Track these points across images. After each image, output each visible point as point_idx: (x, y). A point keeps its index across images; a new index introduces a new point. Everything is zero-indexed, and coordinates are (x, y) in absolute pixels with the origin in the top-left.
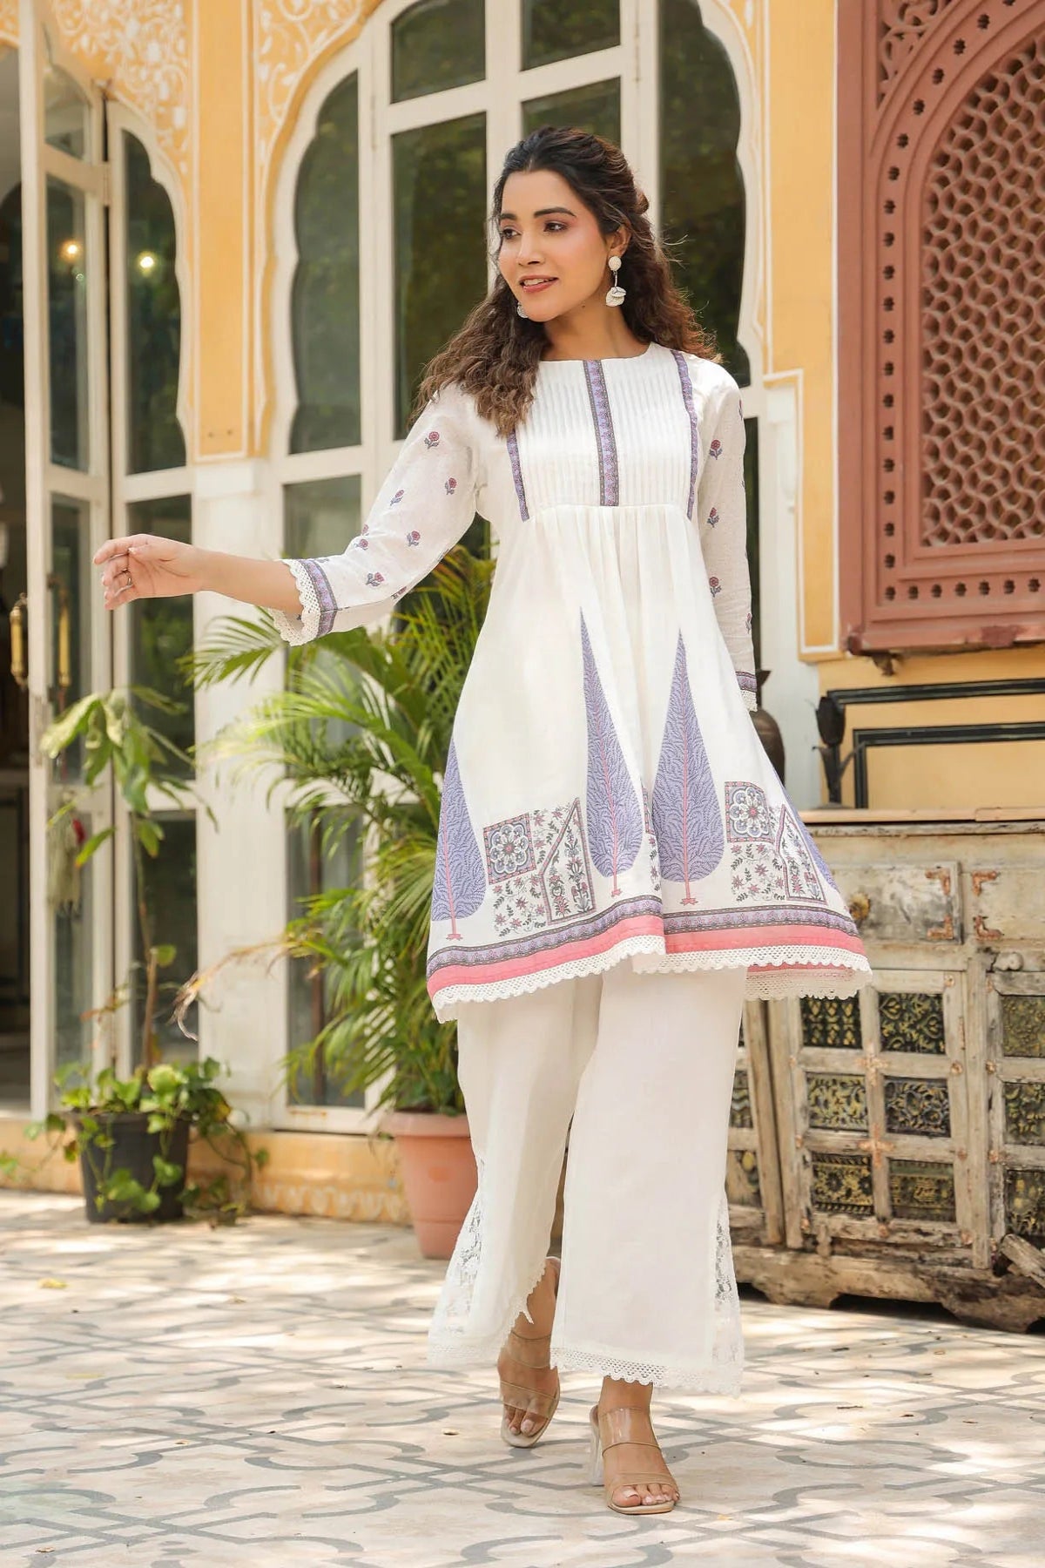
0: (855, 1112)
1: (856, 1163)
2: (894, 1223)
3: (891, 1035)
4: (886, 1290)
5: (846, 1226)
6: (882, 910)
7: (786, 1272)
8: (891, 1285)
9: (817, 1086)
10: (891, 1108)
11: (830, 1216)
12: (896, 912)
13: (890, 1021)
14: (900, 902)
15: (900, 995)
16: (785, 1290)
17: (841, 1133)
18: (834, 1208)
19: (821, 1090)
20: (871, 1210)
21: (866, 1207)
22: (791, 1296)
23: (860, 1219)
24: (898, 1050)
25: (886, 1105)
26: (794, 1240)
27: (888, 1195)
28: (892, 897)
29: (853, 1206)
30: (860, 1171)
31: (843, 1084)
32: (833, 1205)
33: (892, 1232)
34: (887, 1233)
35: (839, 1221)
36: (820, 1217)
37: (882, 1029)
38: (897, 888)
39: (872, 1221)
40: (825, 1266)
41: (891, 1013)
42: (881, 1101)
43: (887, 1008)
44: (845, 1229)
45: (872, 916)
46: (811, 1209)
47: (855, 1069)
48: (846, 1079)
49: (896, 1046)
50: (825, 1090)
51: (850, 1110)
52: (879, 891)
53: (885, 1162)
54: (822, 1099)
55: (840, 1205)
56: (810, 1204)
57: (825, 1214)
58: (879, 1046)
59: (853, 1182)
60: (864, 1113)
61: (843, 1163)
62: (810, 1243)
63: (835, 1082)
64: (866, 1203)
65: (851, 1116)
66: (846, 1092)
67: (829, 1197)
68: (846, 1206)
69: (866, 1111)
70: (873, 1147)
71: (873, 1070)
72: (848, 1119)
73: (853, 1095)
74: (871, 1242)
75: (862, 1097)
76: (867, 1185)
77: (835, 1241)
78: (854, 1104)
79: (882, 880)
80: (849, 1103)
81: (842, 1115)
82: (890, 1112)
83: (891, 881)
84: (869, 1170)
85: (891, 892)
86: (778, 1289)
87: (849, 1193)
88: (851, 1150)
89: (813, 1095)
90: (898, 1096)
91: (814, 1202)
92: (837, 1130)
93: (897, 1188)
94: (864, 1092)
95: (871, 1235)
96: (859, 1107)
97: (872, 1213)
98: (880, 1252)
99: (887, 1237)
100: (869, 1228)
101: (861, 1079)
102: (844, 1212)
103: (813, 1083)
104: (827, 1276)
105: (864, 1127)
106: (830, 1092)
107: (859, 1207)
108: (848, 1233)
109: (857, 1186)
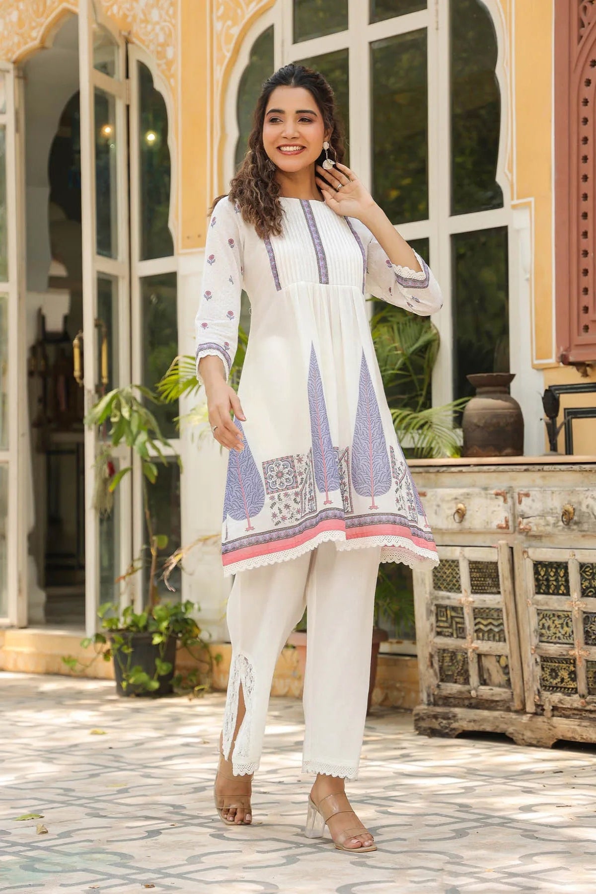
0: (566, 633)
1: (567, 663)
2: (589, 698)
3: (587, 588)
4: (585, 737)
6: (582, 515)
7: (526, 727)
8: (588, 735)
9: (543, 617)
10: (587, 631)
11: (551, 694)
12: (590, 515)
13: (586, 579)
14: (592, 510)
15: (592, 564)
16: (525, 738)
17: (558, 645)
18: (554, 689)
19: (546, 620)
20: (575, 691)
21: (573, 688)
22: (529, 741)
23: (569, 696)
24: (592, 596)
25: (584, 629)
26: (530, 708)
27: (585, 681)
28: (588, 506)
29: (565, 688)
30: (569, 667)
31: (559, 616)
32: (553, 687)
33: (588, 703)
34: (585, 704)
35: (557, 697)
36: (546, 694)
37: (582, 584)
38: (590, 501)
39: (576, 697)
40: (548, 723)
41: (587, 575)
42: (581, 627)
43: (585, 572)
44: (560, 701)
45: (576, 518)
46: (540, 690)
47: (566, 608)
48: (560, 613)
49: (590, 594)
50: (548, 620)
51: (563, 632)
52: (580, 503)
53: (584, 662)
54: (546, 625)
55: (557, 688)
56: (539, 687)
57: (549, 693)
58: (580, 594)
59: (565, 674)
60: (571, 634)
61: (559, 663)
62: (540, 710)
63: (554, 615)
64: (572, 686)
65: (564, 635)
66: (561, 621)
67: (551, 682)
68: (561, 688)
69: (572, 632)
70: (577, 653)
71: (577, 608)
72: (562, 637)
73: (565, 623)
74: (575, 709)
75: (570, 624)
76: (573, 676)
77: (555, 708)
78: (566, 628)
79: (582, 497)
80: (562, 628)
81: (558, 635)
82: (587, 633)
83: (587, 498)
84: (574, 667)
85: (587, 503)
86: (521, 737)
87: (562, 680)
88: (564, 655)
89: (541, 623)
90: (591, 624)
91: (542, 686)
92: (555, 643)
93: (591, 678)
94: (571, 621)
95: (575, 705)
96: (569, 630)
97: (576, 692)
98: (581, 715)
99: (585, 706)
100: (575, 701)
101: (569, 613)
102: (560, 691)
103: (541, 616)
104: (550, 729)
105: (571, 641)
106: (552, 621)
107: (569, 688)
108: (562, 704)
109: (567, 676)
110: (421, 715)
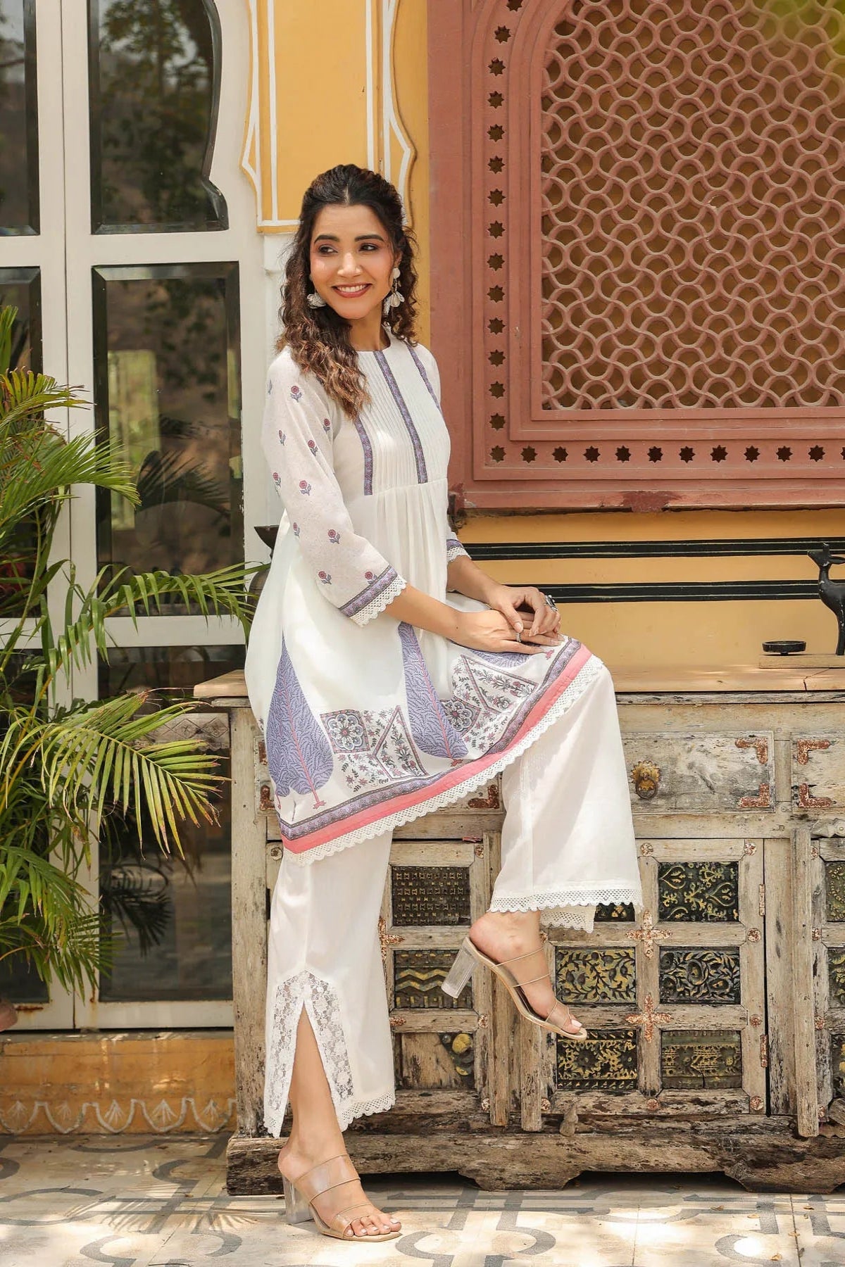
0: (620, 986)
1: (618, 1037)
2: (665, 1095)
3: (673, 905)
4: (652, 1164)
5: (601, 1103)
6: (677, 780)
7: (513, 1157)
8: (661, 1159)
9: (571, 960)
10: (669, 980)
11: (578, 1094)
12: (695, 781)
13: (672, 891)
14: (701, 771)
15: (686, 865)
16: (506, 1175)
17: (599, 1008)
18: (584, 1086)
19: (577, 965)
20: (634, 1084)
21: (627, 1082)
22: (514, 1180)
23: (621, 1094)
24: (681, 920)
25: (661, 976)
26: (535, 1123)
27: (658, 1065)
28: (691, 766)
29: (610, 1082)
30: (622, 1045)
31: (604, 957)
32: (583, 1082)
33: (663, 1105)
34: (658, 1106)
35: (588, 1101)
36: (564, 1096)
37: (661, 899)
38: (696, 757)
39: (634, 1096)
40: (570, 1145)
41: (675, 884)
42: (655, 973)
43: (669, 878)
44: (599, 1106)
45: (662, 787)
46: (554, 1088)
47: (625, 942)
48: (608, 952)
49: (678, 916)
50: (581, 966)
51: (614, 985)
52: (674, 761)
53: (657, 1034)
54: (577, 974)
55: (592, 1082)
56: (552, 1084)
57: (572, 1093)
58: (657, 919)
59: (614, 1059)
60: (631, 986)
61: (600, 1038)
62: (554, 1122)
63: (595, 956)
64: (628, 1077)
65: (615, 990)
66: (609, 966)
67: (578, 1074)
68: (601, 1082)
69: (635, 983)
70: (645, 1019)
71: (650, 942)
72: (610, 993)
73: (618, 969)
74: (633, 1117)
75: (631, 970)
76: (631, 1060)
77: (582, 1118)
78: (619, 978)
79: (677, 749)
80: (612, 978)
81: (602, 989)
82: (664, 983)
83: (690, 750)
84: (633, 1043)
85: (690, 760)
86: (496, 1175)
87: (606, 1068)
88: (616, 1024)
89: (563, 972)
90: (677, 966)
91: (557, 1080)
92: (594, 1006)
93: (669, 1059)
94: (634, 964)
95: (633, 1109)
96: (626, 981)
97: (636, 1088)
98: (638, 1125)
99: (656, 1111)
100: (636, 1103)
101: (630, 952)
102: (598, 1088)
103: (566, 958)
104: (570, 1156)
105: (632, 1000)
106: (589, 967)
107: (619, 1082)
108: (604, 1109)
109: (617, 1061)
110: (249, 1155)
